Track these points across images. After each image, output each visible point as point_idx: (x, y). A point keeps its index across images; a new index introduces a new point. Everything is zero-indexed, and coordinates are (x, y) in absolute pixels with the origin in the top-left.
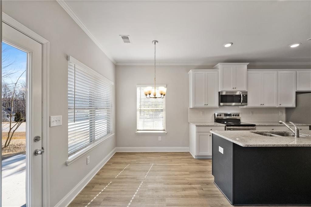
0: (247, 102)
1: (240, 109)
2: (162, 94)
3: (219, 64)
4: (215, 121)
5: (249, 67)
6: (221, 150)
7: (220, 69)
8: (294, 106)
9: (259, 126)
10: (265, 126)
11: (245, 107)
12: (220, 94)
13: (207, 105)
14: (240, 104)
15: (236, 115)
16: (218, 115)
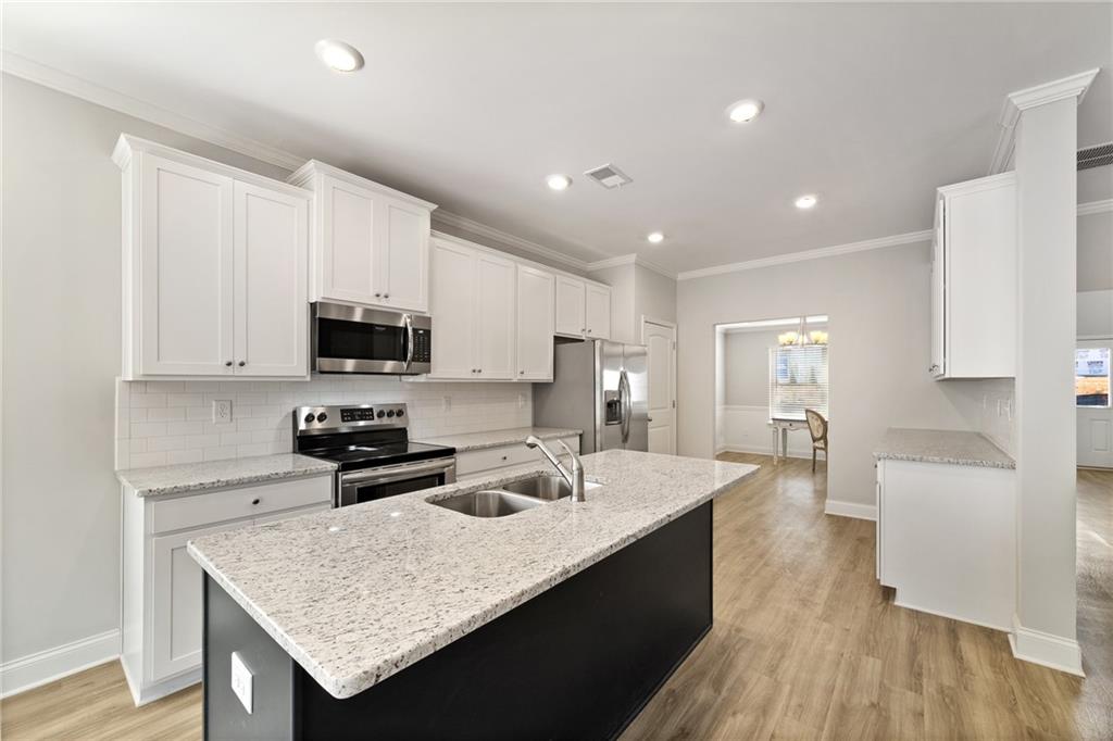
0: (429, 360)
1: (408, 386)
3: (312, 164)
4: (294, 447)
6: (241, 677)
7: (315, 188)
8: (550, 377)
9: (467, 450)
10: (483, 448)
11: (422, 378)
12: (318, 316)
13: (242, 364)
14: (405, 365)
15: (390, 414)
16: (310, 418)
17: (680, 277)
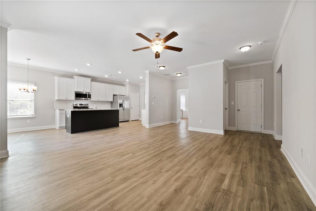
0: (90, 98)
1: (87, 101)
2: (34, 90)
4: (73, 108)
5: (92, 80)
7: (75, 79)
8: (113, 101)
11: (90, 100)
12: (76, 93)
13: (67, 98)
14: (87, 99)
15: (86, 105)
16: (75, 105)
17: (140, 84)
